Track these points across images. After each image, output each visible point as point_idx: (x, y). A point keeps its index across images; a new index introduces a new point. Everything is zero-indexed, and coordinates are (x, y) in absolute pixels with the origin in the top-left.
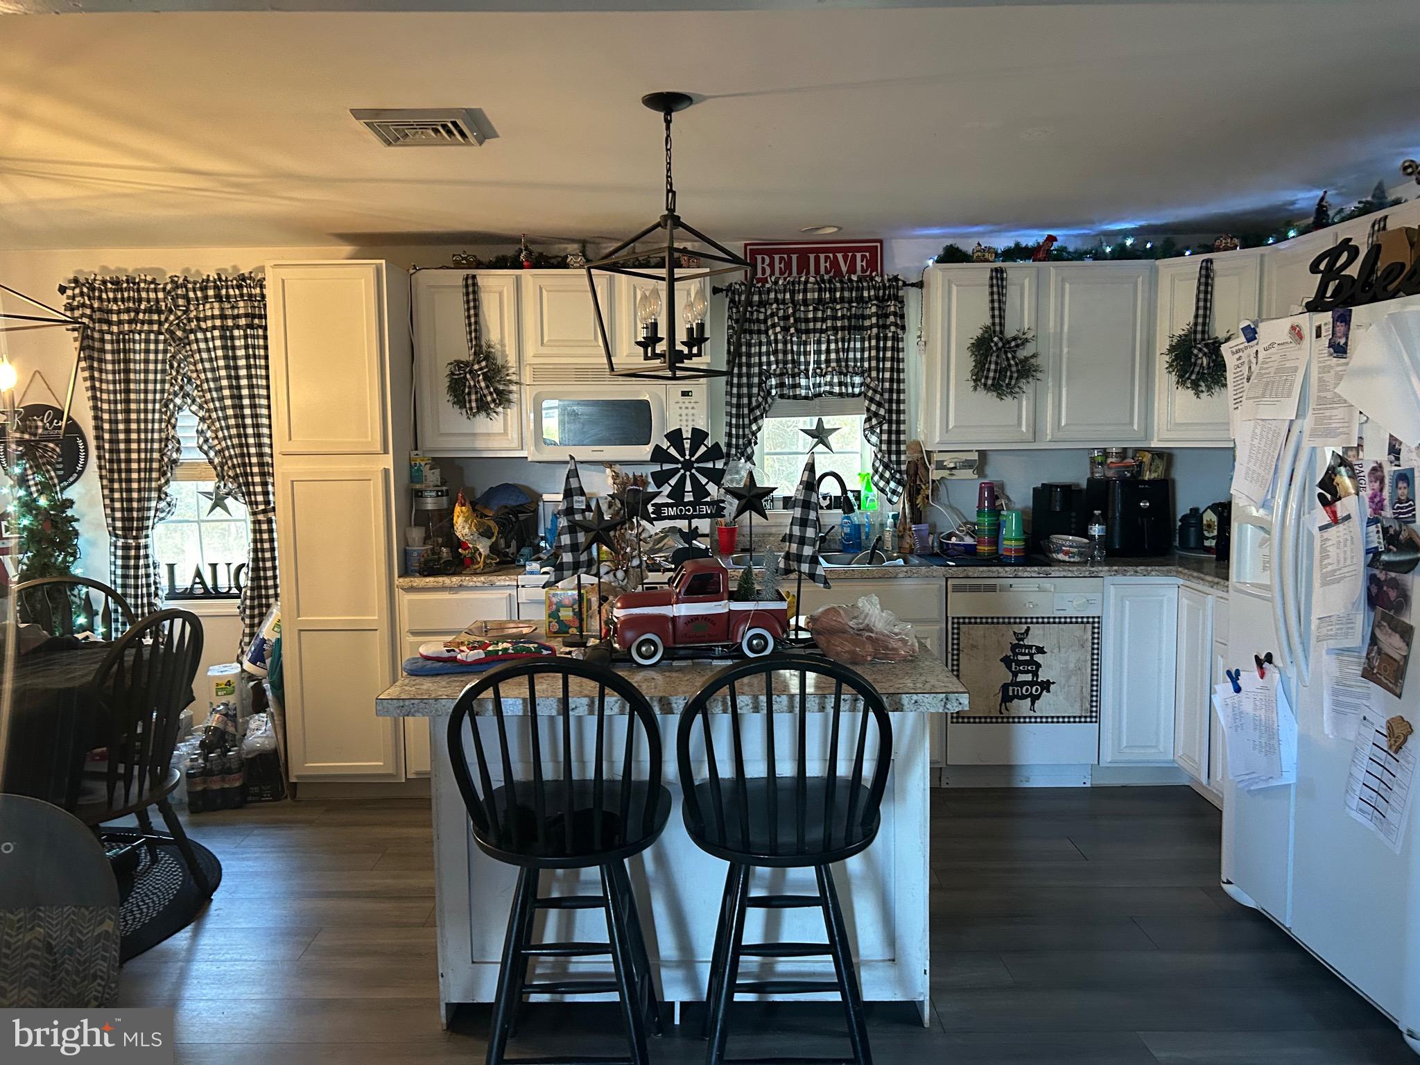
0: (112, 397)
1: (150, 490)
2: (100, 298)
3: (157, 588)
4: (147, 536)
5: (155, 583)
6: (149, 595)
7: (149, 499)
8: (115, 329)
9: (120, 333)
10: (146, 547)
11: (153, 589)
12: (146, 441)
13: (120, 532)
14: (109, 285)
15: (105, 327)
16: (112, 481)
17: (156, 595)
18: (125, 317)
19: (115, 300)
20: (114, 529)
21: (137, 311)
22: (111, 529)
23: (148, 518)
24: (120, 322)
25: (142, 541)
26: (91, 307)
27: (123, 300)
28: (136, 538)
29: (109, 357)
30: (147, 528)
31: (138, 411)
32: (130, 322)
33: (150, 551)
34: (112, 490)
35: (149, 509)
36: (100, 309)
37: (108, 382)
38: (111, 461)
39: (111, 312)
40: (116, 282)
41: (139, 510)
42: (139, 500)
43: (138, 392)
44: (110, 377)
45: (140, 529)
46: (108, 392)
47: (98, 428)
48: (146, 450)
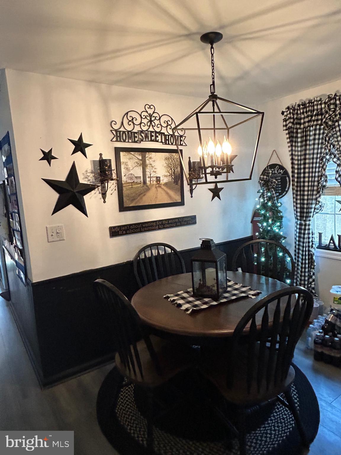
0: (299, 158)
1: (312, 199)
2: (297, 113)
3: (313, 244)
4: (310, 220)
5: (312, 241)
6: (309, 246)
7: (312, 204)
8: (302, 126)
9: (304, 127)
10: (309, 225)
11: (311, 244)
12: (312, 177)
13: (299, 218)
14: (301, 106)
15: (298, 126)
16: (297, 195)
17: (312, 247)
18: (306, 120)
19: (303, 113)
20: (297, 216)
21: (312, 116)
23: (311, 212)
24: (304, 123)
25: (308, 222)
26: (293, 118)
27: (306, 112)
28: (305, 221)
29: (299, 140)
30: (310, 217)
31: (309, 168)
32: (308, 122)
33: (311, 227)
34: (297, 199)
35: (311, 208)
36: (297, 118)
37: (298, 151)
38: (297, 187)
39: (301, 119)
40: (304, 104)
41: (307, 208)
42: (307, 204)
44: (299, 149)
45: (307, 217)
46: (298, 156)
47: (293, 172)
48: (312, 182)
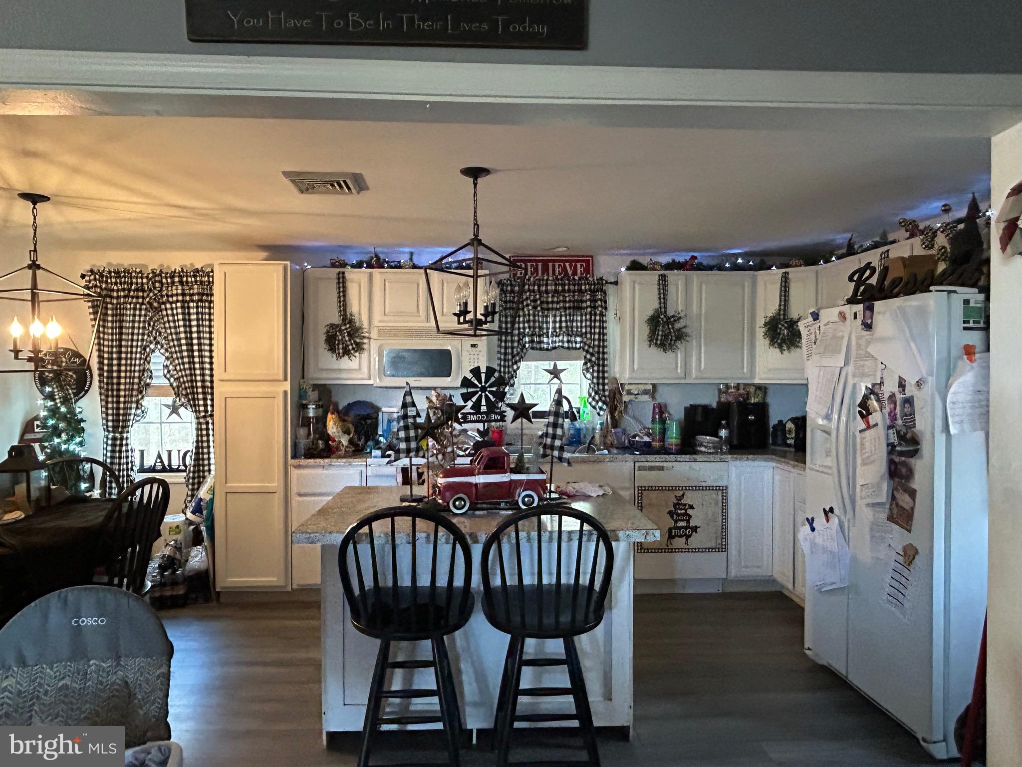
0: (110, 343)
1: (131, 402)
2: (106, 282)
3: (132, 466)
4: (128, 432)
5: (132, 462)
6: (127, 469)
7: (131, 408)
8: (115, 301)
9: (117, 304)
10: (127, 439)
11: (130, 466)
12: (130, 371)
13: (110, 429)
14: (113, 274)
15: (108, 300)
16: (107, 396)
17: (132, 470)
18: (122, 294)
19: (116, 283)
20: (107, 427)
21: (129, 290)
22: (105, 427)
23: (129, 420)
24: (118, 297)
25: (125, 435)
26: (101, 287)
27: (121, 284)
28: (121, 433)
29: (110, 318)
30: (128, 427)
31: (126, 353)
32: (125, 297)
33: (129, 442)
34: (107, 402)
35: (130, 414)
36: (106, 289)
37: (108, 334)
38: (107, 384)
39: (113, 290)
40: (117, 272)
41: (124, 415)
42: (124, 409)
43: (127, 340)
44: (110, 331)
45: (123, 427)
46: (108, 340)
47: (101, 363)
48: (130, 377)
